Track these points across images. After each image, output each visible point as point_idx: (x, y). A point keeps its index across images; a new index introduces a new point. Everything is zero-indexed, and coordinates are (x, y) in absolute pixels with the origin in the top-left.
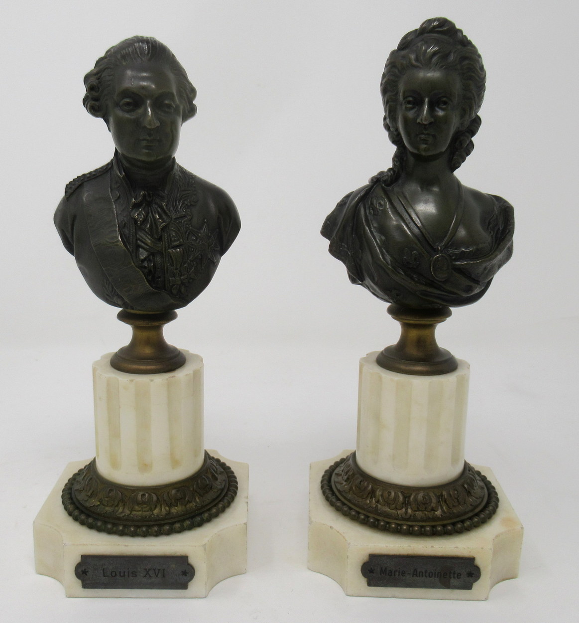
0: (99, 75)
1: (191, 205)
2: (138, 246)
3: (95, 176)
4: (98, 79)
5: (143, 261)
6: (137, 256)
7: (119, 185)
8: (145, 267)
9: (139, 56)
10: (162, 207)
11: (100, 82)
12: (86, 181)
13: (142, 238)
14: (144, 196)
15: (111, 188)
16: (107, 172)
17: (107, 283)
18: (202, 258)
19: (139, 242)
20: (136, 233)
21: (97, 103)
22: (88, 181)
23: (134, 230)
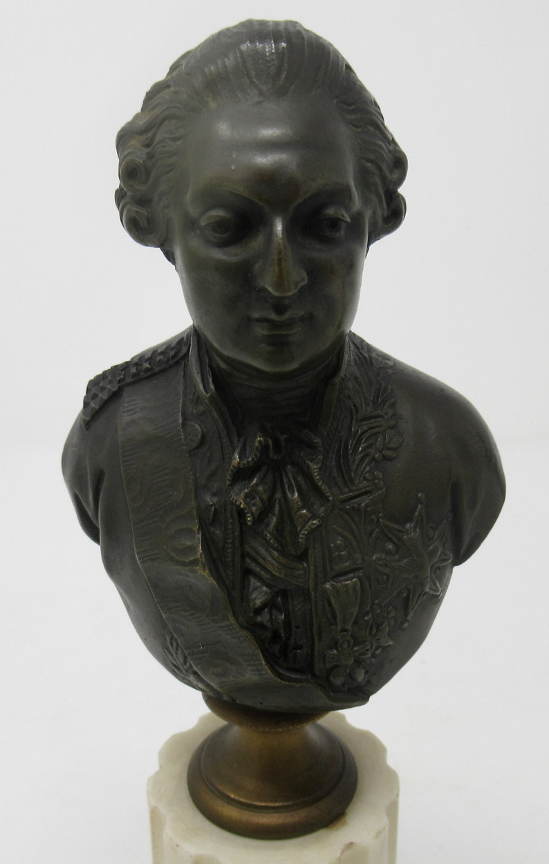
0: (150, 135)
1: (385, 458)
2: (247, 572)
3: (150, 373)
4: (147, 146)
5: (258, 611)
6: (244, 597)
7: (201, 408)
8: (262, 626)
9: (252, 82)
10: (308, 476)
11: (150, 156)
12: (128, 385)
13: (258, 553)
14: (264, 449)
15: (183, 415)
16: (177, 363)
17: (172, 644)
18: (408, 596)
19: (248, 560)
20: (242, 542)
21: (144, 212)
22: (133, 383)
23: (237, 533)
